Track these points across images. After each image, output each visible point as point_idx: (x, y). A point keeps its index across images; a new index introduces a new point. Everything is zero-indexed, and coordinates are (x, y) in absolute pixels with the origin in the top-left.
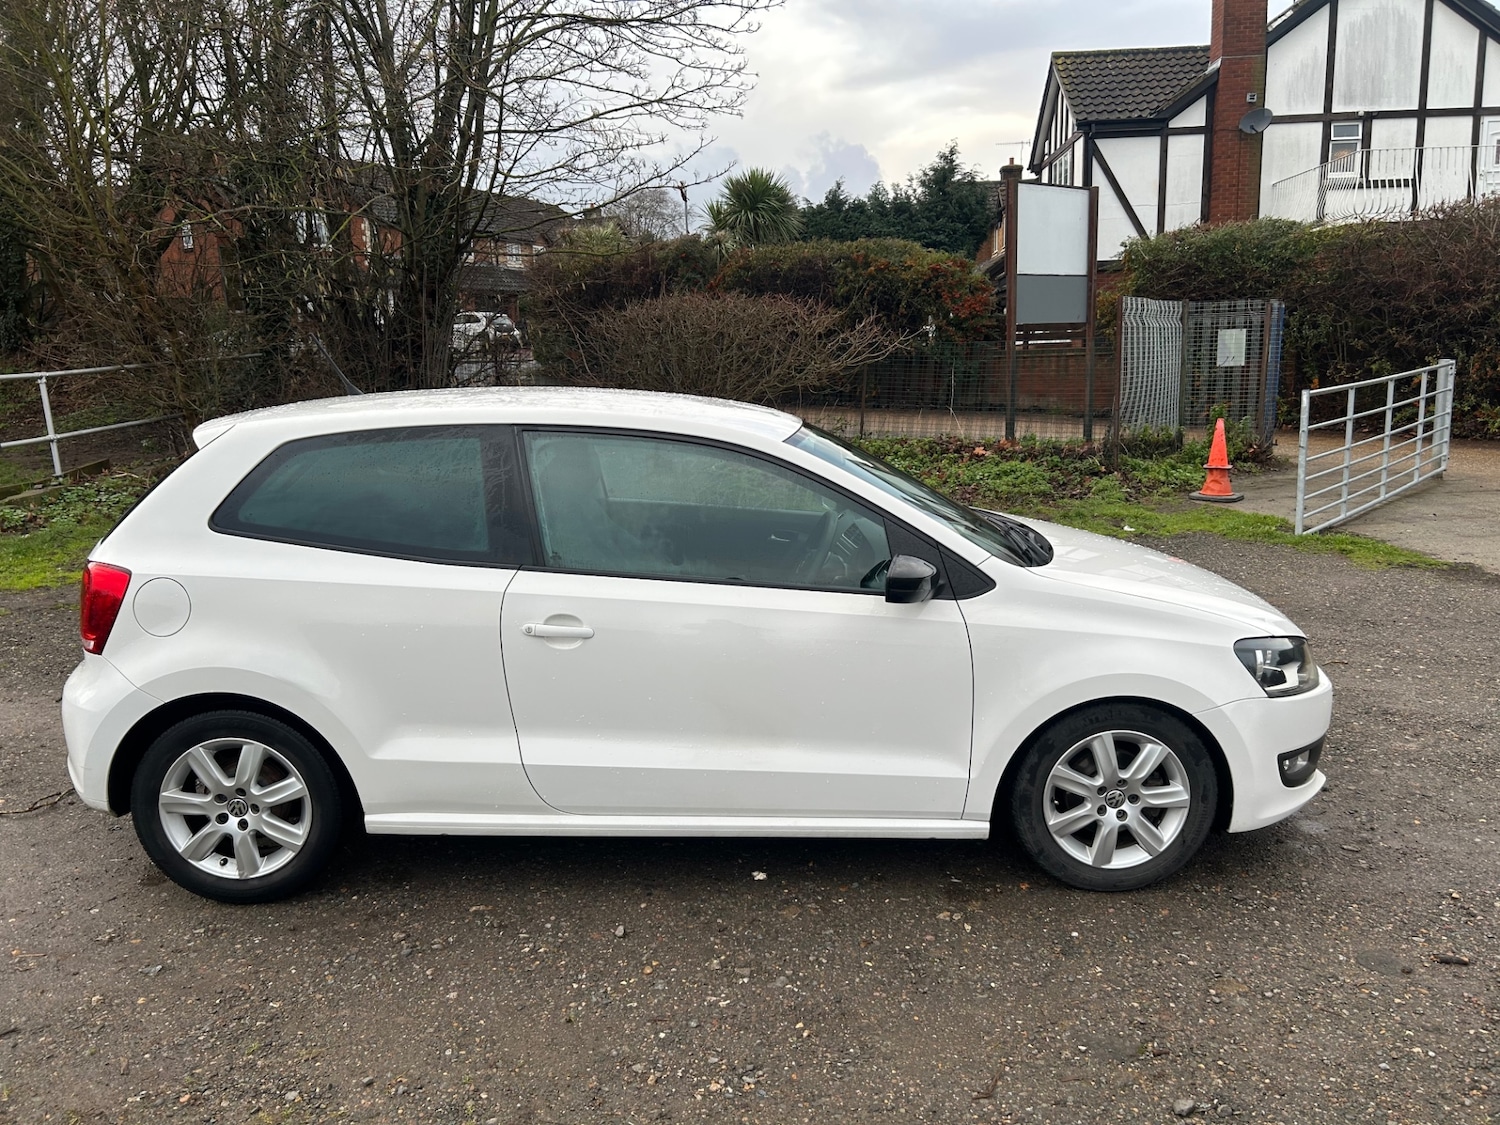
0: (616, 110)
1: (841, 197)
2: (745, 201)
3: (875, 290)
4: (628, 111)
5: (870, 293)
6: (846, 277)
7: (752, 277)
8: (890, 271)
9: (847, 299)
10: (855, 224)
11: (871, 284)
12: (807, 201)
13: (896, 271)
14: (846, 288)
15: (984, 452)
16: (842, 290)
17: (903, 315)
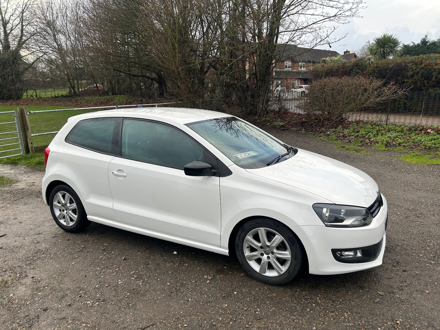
0: (320, 21)
1: (427, 40)
2: (381, 45)
3: (423, 73)
4: (323, 21)
5: (422, 74)
6: (413, 69)
7: (379, 71)
8: (430, 66)
9: (413, 76)
10: (431, 50)
11: (422, 70)
12: (413, 43)
13: (432, 66)
14: (412, 72)
15: (431, 131)
16: (411, 73)
17: (433, 81)
